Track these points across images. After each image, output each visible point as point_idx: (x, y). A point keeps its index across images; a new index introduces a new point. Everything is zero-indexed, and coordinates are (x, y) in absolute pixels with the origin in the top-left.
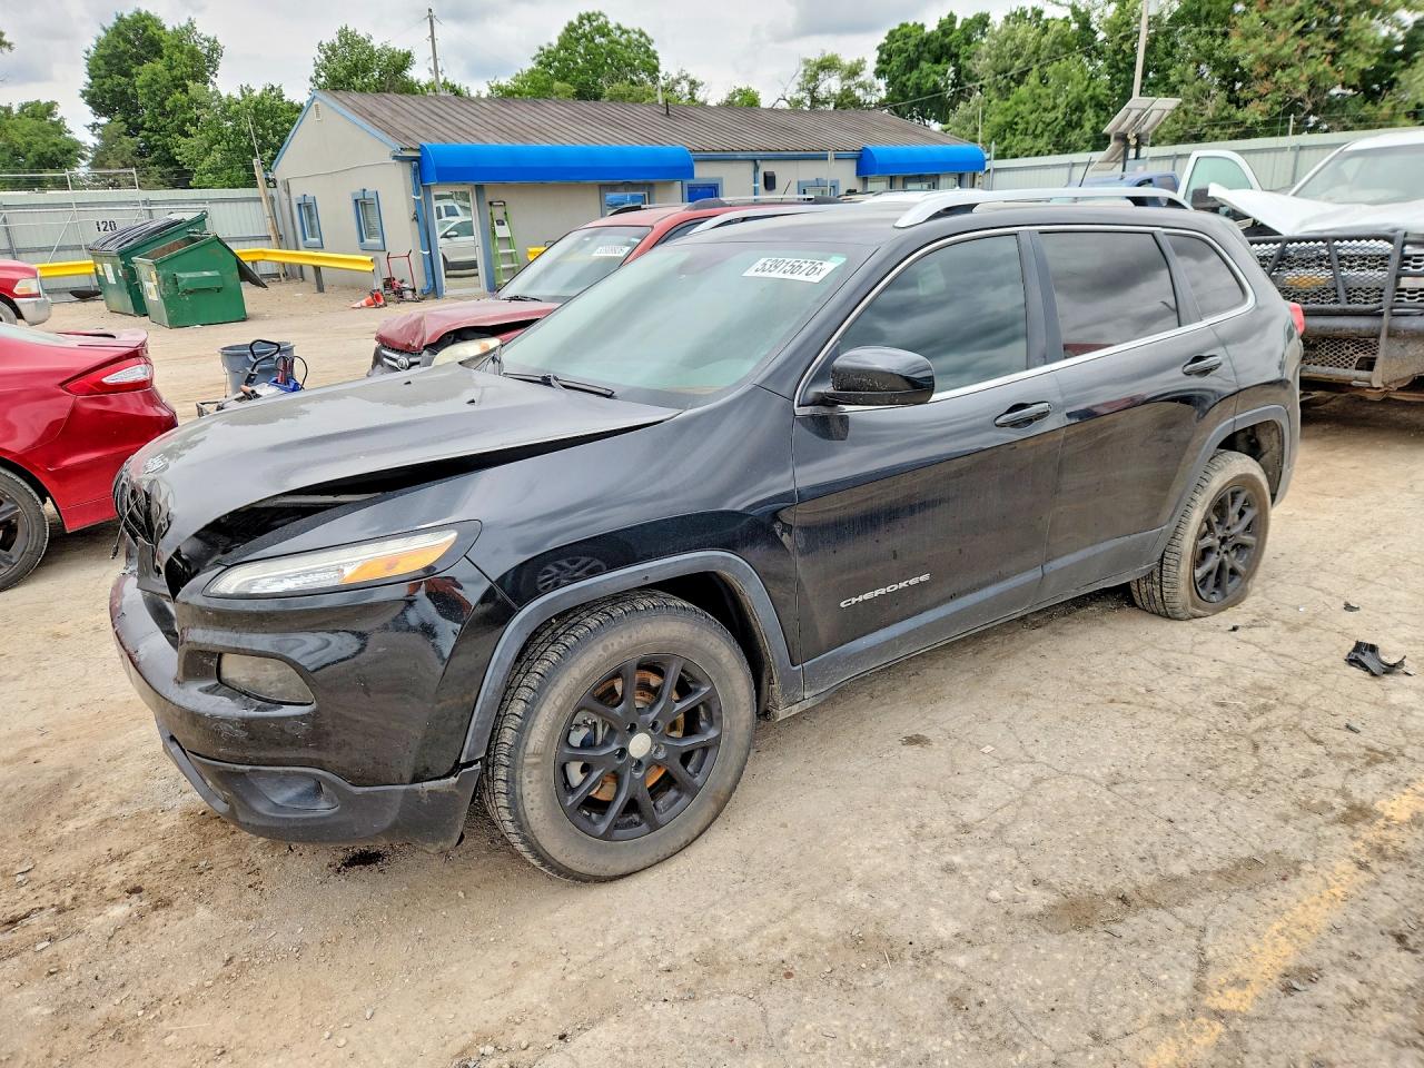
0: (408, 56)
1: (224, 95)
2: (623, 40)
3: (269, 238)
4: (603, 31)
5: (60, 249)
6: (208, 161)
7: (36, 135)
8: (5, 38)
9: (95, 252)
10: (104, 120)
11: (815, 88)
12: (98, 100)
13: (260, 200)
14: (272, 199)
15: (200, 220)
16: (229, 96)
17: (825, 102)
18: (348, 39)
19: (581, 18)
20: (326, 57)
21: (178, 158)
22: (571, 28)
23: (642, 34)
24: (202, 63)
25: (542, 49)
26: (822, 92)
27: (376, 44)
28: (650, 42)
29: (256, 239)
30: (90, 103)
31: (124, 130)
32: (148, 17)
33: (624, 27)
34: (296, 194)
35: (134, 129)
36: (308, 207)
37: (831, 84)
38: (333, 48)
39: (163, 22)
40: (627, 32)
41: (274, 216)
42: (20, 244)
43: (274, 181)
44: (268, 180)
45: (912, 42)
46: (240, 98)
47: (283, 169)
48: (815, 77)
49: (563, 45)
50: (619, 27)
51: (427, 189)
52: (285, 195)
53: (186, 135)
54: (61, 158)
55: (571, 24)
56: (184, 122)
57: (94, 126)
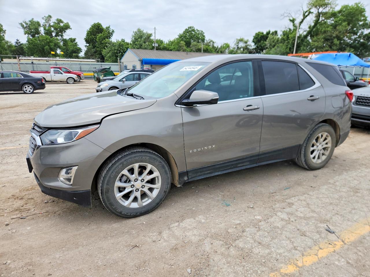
0: (151, 34)
1: (113, 42)
2: (198, 33)
3: (119, 71)
4: (194, 30)
5: (88, 71)
6: (108, 55)
7: (72, 46)
8: (70, 27)
9: (94, 72)
10: (88, 45)
11: (238, 45)
12: (87, 41)
13: (118, 65)
14: (120, 65)
15: (110, 68)
16: (114, 42)
17: (241, 48)
18: (139, 30)
19: (189, 28)
20: (135, 34)
21: (102, 54)
22: (186, 30)
23: (202, 31)
24: (109, 34)
25: (180, 34)
26: (240, 46)
27: (145, 32)
28: (204, 33)
29: (117, 71)
30: (86, 41)
31: (92, 47)
32: (100, 24)
33: (198, 29)
34: (124, 64)
35: (94, 47)
36: (126, 67)
37: (241, 45)
38: (136, 32)
39: (102, 25)
40: (198, 31)
41: (120, 68)
42: (82, 70)
43: (121, 62)
44: (120, 62)
45: (259, 36)
46: (116, 42)
47: (122, 60)
48: (238, 43)
49: (184, 33)
50: (197, 30)
51: (143, 65)
52: (122, 64)
53: (105, 49)
54: (77, 51)
55: (186, 29)
56: (105, 46)
57: (86, 46)
